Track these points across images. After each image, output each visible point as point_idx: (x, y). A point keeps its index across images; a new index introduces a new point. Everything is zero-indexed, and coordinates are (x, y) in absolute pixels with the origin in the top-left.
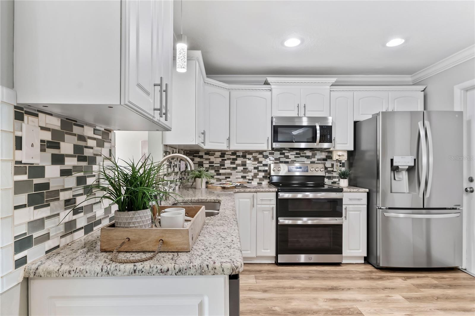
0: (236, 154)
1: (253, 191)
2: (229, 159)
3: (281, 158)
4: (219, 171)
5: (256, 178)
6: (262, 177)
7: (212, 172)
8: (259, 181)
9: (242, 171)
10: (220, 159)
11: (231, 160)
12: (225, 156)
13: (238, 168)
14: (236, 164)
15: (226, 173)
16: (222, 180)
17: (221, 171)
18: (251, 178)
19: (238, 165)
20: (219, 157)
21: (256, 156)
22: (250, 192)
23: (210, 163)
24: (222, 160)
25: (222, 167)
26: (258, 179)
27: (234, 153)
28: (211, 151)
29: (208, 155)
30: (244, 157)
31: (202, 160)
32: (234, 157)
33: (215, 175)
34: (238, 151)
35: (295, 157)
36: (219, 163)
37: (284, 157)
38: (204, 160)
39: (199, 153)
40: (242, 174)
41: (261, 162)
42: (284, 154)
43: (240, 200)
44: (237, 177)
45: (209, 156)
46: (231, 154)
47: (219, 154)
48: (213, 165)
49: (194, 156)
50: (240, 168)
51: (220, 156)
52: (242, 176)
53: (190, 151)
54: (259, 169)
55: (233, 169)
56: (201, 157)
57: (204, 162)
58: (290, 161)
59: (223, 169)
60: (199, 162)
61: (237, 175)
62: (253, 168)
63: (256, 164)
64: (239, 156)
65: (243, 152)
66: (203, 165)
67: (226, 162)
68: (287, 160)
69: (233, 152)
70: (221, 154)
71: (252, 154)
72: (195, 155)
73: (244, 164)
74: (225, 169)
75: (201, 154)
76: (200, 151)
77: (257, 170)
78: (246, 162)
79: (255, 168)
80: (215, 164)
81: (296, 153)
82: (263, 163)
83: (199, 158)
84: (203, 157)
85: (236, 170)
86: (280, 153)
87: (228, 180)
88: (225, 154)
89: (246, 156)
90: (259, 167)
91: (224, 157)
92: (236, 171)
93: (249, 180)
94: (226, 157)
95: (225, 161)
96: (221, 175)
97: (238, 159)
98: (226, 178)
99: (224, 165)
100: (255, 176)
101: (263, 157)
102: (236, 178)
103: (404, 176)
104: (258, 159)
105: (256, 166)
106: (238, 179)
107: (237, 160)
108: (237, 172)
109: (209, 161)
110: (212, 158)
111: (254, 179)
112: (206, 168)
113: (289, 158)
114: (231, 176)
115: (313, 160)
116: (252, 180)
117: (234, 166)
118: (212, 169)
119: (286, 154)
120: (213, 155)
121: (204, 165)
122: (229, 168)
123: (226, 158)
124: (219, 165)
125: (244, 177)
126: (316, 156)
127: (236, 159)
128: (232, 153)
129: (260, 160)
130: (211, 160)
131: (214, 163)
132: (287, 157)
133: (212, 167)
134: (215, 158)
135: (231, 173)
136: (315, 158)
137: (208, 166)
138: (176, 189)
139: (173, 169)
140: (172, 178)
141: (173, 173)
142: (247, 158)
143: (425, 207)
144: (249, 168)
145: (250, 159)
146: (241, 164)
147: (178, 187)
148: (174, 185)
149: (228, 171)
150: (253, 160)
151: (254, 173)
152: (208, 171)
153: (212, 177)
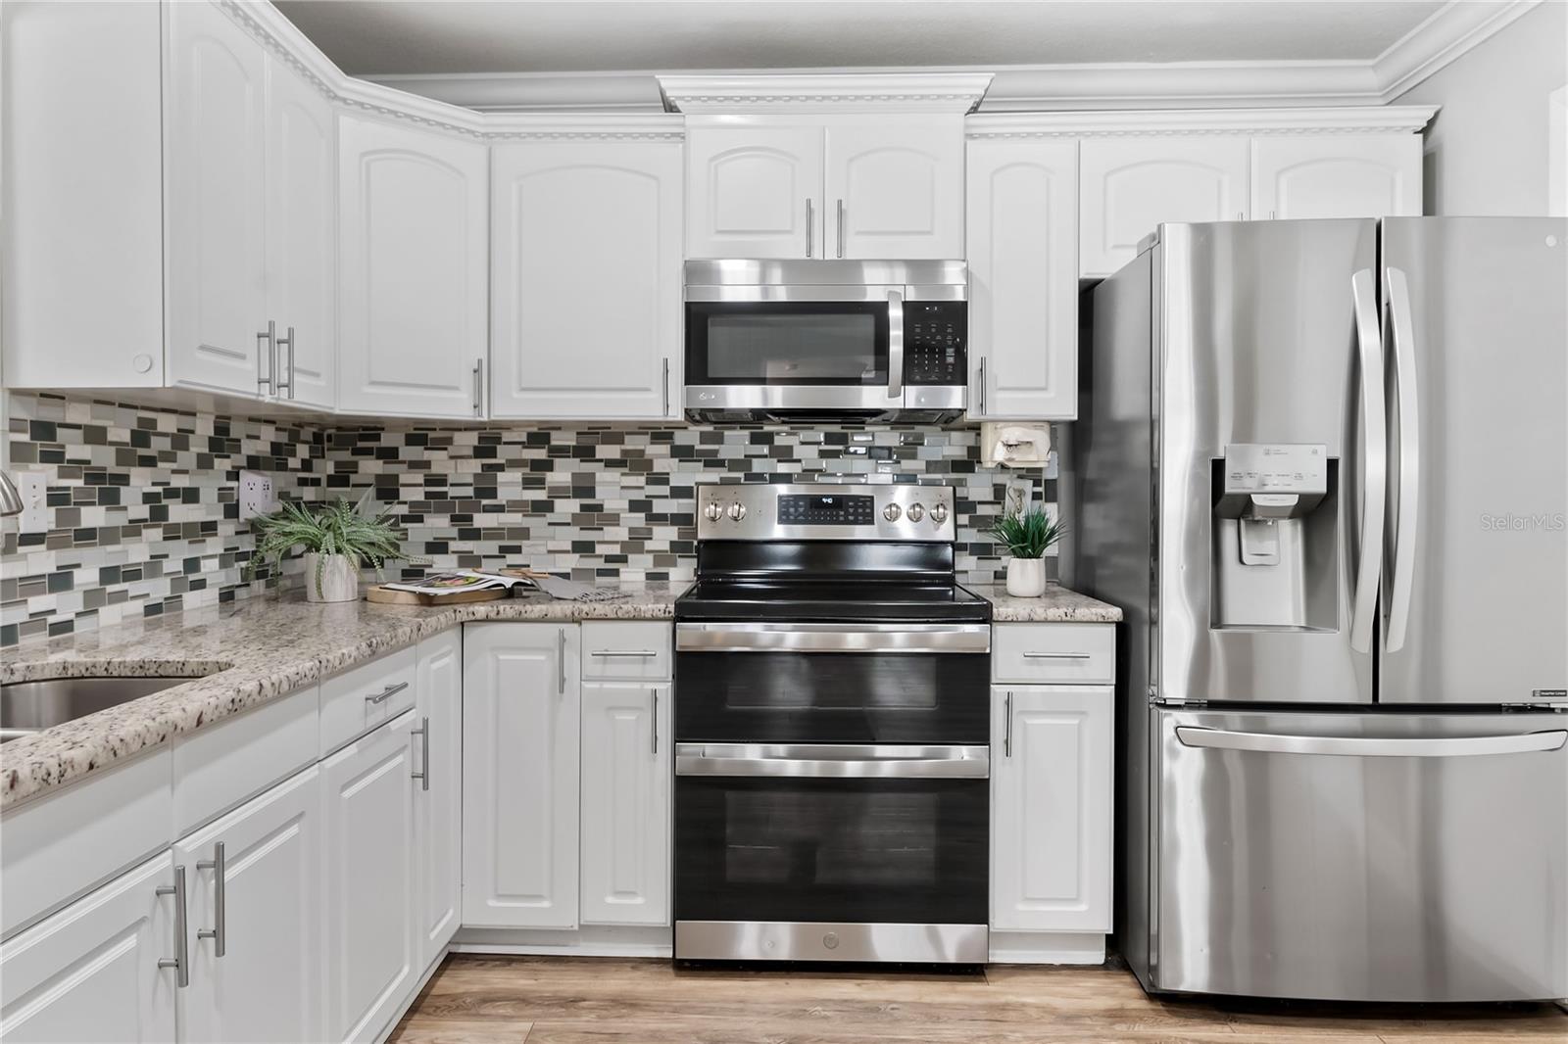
0: (549, 442)
1: (559, 614)
2: (515, 464)
3: (754, 460)
4: (470, 519)
5: (641, 550)
6: (667, 547)
7: (438, 524)
8: (656, 564)
9: (576, 520)
10: (475, 466)
11: (527, 470)
12: (500, 447)
13: (559, 504)
14: (544, 488)
15: (503, 529)
16: (484, 560)
17: (481, 520)
18: (616, 550)
19: (558, 492)
20: (471, 452)
21: (642, 447)
22: (544, 619)
23: (429, 482)
24: (486, 468)
26: (650, 557)
27: (539, 436)
28: (435, 429)
29: (422, 447)
30: (585, 453)
31: (392, 469)
32: (541, 454)
33: (454, 539)
34: (559, 429)
35: (823, 454)
36: (470, 480)
37: (771, 455)
38: (405, 466)
39: (377, 438)
40: (576, 534)
41: (662, 479)
42: (768, 438)
43: (501, 657)
44: (552, 545)
45: (426, 449)
46: (524, 439)
47: (468, 440)
48: (446, 493)
49: (357, 452)
50: (568, 507)
51: (475, 448)
52: (574, 543)
53: (339, 428)
54: (655, 510)
55: (533, 511)
56: (389, 455)
57: (403, 479)
58: (800, 471)
59: (487, 510)
60: (378, 477)
61: (553, 538)
62: (627, 506)
63: (642, 488)
64: (561, 451)
65: (578, 433)
66: (397, 491)
67: (501, 477)
68: (783, 468)
69: (535, 430)
70: (481, 440)
71: (621, 442)
72: (360, 444)
73: (583, 488)
74: (500, 509)
75: (387, 440)
76: (383, 429)
77: (643, 515)
78: (592, 475)
79: (635, 506)
80: (452, 485)
81: (827, 435)
82: (672, 484)
83: (378, 458)
84: (397, 457)
85: (548, 515)
86: (752, 434)
87: (512, 559)
88: (498, 440)
89: (594, 448)
90: (655, 502)
91: (494, 456)
92: (550, 517)
93: (609, 559)
94: (504, 454)
95: (500, 475)
96: (479, 538)
97: (557, 462)
98: (505, 550)
99: (492, 493)
100: (637, 541)
101: (673, 456)
102: (550, 552)
103: (1287, 542)
104: (650, 463)
105: (640, 496)
106: (557, 555)
107: (551, 469)
108: (550, 524)
109: (427, 471)
110: (439, 462)
111: (631, 557)
112: (413, 504)
113: (795, 457)
114: (524, 543)
115: (907, 465)
116: (622, 559)
117: (541, 495)
118: (439, 510)
119: (779, 441)
120: (443, 444)
121: (401, 489)
122: (515, 506)
123: (503, 461)
124: (470, 491)
125: (583, 548)
126: (919, 447)
127: (547, 466)
128: (530, 435)
129: (659, 467)
130: (435, 469)
131: (450, 481)
132: (785, 454)
133: (437, 501)
134: (453, 462)
135: (528, 530)
136: (914, 457)
137: (422, 498)
138: (186, 607)
139: (143, 511)
140: (136, 552)
141: (144, 531)
142: (601, 461)
143: (1380, 701)
144: (605, 507)
145: (610, 464)
146: (571, 485)
147: (211, 595)
148: (158, 589)
149: (514, 519)
150: (626, 470)
151: (631, 530)
152: (420, 519)
153: (437, 547)
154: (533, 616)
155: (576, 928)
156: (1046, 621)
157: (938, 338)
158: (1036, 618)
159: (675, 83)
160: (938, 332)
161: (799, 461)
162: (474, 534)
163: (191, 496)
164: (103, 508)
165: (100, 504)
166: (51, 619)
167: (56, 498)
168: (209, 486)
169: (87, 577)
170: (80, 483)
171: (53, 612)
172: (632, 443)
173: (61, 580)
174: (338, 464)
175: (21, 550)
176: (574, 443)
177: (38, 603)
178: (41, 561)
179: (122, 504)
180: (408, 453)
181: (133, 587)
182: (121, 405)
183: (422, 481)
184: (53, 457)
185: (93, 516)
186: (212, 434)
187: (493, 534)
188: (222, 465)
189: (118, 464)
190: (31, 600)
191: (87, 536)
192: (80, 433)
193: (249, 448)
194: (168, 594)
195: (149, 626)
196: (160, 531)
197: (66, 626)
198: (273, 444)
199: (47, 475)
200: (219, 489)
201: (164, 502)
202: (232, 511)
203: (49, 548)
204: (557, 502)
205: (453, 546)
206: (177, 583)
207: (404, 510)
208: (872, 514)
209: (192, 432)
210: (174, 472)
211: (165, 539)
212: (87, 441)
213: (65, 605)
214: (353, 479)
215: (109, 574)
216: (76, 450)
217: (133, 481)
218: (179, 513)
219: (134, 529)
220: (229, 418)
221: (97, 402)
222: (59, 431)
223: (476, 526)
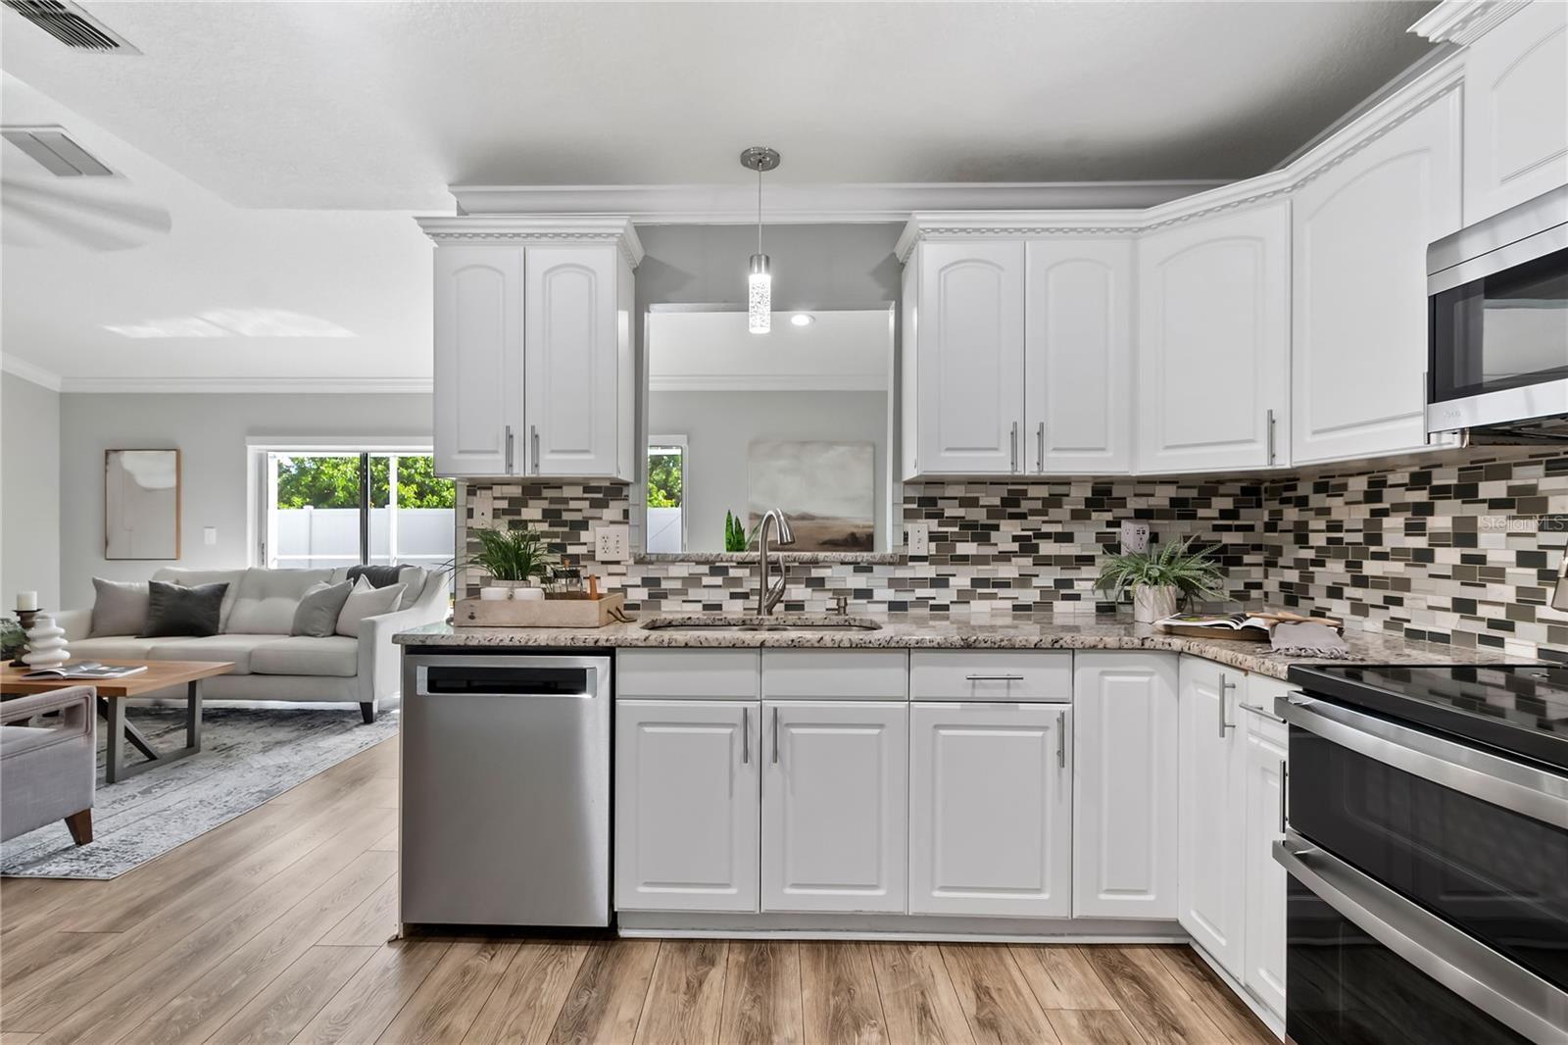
0: (1430, 482)
1: (1224, 658)
2: (1398, 508)
4: (1360, 565)
5: (1530, 617)
7: (1336, 570)
9: (1457, 573)
10: (1363, 512)
11: (1409, 515)
12: (1385, 491)
14: (1424, 535)
15: (1387, 578)
16: (1371, 610)
17: (1371, 568)
18: (1500, 614)
19: (1438, 540)
20: (1361, 498)
21: (1533, 482)
22: (1216, 661)
23: (1329, 528)
24: (1374, 513)
25: (1373, 549)
26: (1544, 627)
27: (1421, 476)
28: (1334, 477)
29: (1324, 495)
30: (1466, 492)
31: (1304, 516)
32: (1421, 496)
33: (1347, 585)
34: (1440, 466)
36: (1361, 526)
38: (1313, 513)
39: (1294, 488)
44: (1433, 601)
45: (1328, 496)
46: (1407, 480)
47: (1359, 485)
48: (1342, 538)
49: (1285, 501)
50: (1448, 557)
51: (1365, 492)
52: (1455, 600)
53: (1273, 481)
54: (1549, 565)
55: (1415, 559)
56: (1302, 503)
57: (1313, 525)
59: (1377, 556)
60: (1296, 523)
61: (1432, 592)
62: (1512, 557)
63: (1533, 535)
64: (1442, 492)
65: (1459, 470)
66: (1307, 536)
67: (1387, 522)
69: (1416, 468)
70: (1371, 484)
71: (1509, 477)
72: (1286, 494)
73: (1464, 535)
74: (1382, 556)
75: (1301, 490)
76: (1298, 479)
77: (1534, 571)
78: (1474, 519)
79: (1524, 559)
80: (1347, 531)
83: (1296, 506)
84: (1307, 505)
85: (1429, 565)
87: (1395, 611)
88: (1383, 484)
89: (1476, 486)
90: (1551, 554)
91: (1380, 500)
92: (1431, 568)
93: (1493, 624)
94: (1390, 497)
95: (1385, 520)
96: (1366, 586)
97: (1439, 504)
98: (1388, 601)
99: (1376, 539)
100: (1525, 605)
102: (1430, 608)
104: (1543, 503)
105: (1530, 545)
106: (1437, 612)
107: (1431, 513)
108: (1431, 576)
109: (1328, 518)
110: (1336, 503)
111: (1519, 625)
112: (1319, 549)
114: (1406, 595)
116: (1508, 626)
117: (1421, 543)
118: (1338, 556)
120: (1340, 491)
121: (1311, 535)
122: (1398, 553)
123: (1388, 506)
124: (1359, 538)
125: (1464, 607)
127: (1426, 509)
128: (1412, 475)
129: (1555, 507)
130: (1335, 516)
131: (1345, 527)
133: (1336, 546)
134: (1347, 507)
135: (1409, 580)
137: (1323, 543)
138: (1055, 610)
139: (1015, 547)
140: (1007, 571)
141: (1013, 559)
142: (1483, 501)
144: (1488, 559)
145: (1495, 504)
146: (1451, 531)
147: (1087, 606)
148: (1030, 596)
149: (1395, 568)
150: (1514, 512)
151: (1520, 590)
152: (1322, 564)
153: (1335, 592)
154: (1208, 655)
162: (1361, 581)
163: (1066, 538)
164: (975, 544)
165: (973, 541)
166: (931, 602)
167: (933, 537)
168: (1086, 532)
169: (962, 579)
170: (956, 529)
171: (934, 598)
172: (1524, 477)
173: (941, 582)
174: (1272, 513)
175: (910, 564)
176: (1455, 482)
177: (921, 592)
178: (927, 571)
179: (992, 542)
180: (1317, 500)
181: (1002, 592)
182: (991, 484)
183: (1324, 527)
184: (939, 515)
185: (965, 548)
186: (1090, 495)
187: (1379, 582)
188: (1100, 518)
189: (988, 518)
190: (917, 590)
191: (964, 559)
192: (957, 501)
193: (1134, 504)
194: (1038, 600)
195: (1015, 618)
196: (1031, 559)
197: (946, 608)
198: (1171, 499)
199: (933, 525)
200: (1097, 533)
201: (1034, 541)
202: (1112, 547)
203: (930, 564)
204: (1438, 551)
205: (1349, 592)
206: (1044, 591)
207: (1310, 554)
209: (1068, 495)
210: (1044, 522)
211: (1034, 565)
212: (960, 506)
213: (943, 596)
214: (1281, 525)
215: (977, 582)
216: (952, 511)
217: (1001, 528)
218: (1047, 548)
219: (1005, 557)
220: (1112, 483)
221: (969, 483)
222: (939, 502)
223: (1365, 573)
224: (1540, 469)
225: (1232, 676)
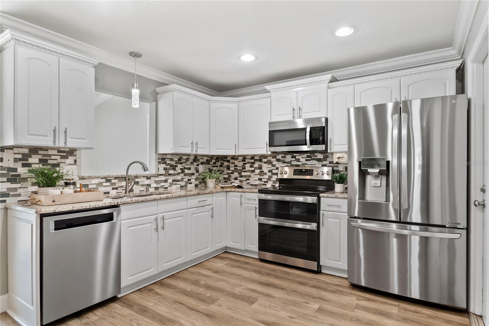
0: (254, 158)
1: (241, 191)
2: (248, 163)
3: (292, 162)
4: (241, 173)
5: (270, 180)
6: (275, 180)
7: (236, 174)
8: (273, 183)
9: (259, 174)
10: (242, 163)
11: (251, 164)
12: (246, 160)
13: (256, 171)
16: (243, 182)
17: (243, 174)
18: (266, 180)
19: (256, 168)
20: (241, 161)
21: (271, 159)
22: (238, 192)
23: (235, 166)
24: (244, 163)
25: (244, 170)
26: (272, 182)
27: (253, 157)
30: (260, 160)
31: (229, 164)
32: (253, 161)
34: (256, 156)
35: (306, 160)
36: (241, 166)
37: (295, 161)
38: (231, 163)
39: (227, 158)
40: (259, 177)
41: (274, 166)
42: (295, 157)
43: (233, 198)
45: (234, 160)
46: (250, 158)
47: (241, 158)
48: (237, 168)
49: (224, 161)
50: (257, 171)
51: (242, 160)
52: (259, 178)
53: (221, 157)
54: (273, 172)
55: (252, 172)
56: (228, 161)
57: (231, 166)
58: (301, 164)
59: (244, 172)
60: (227, 165)
61: (255, 177)
62: (268, 171)
63: (271, 168)
64: (256, 160)
65: (259, 157)
66: (230, 168)
68: (298, 163)
69: (252, 156)
70: (243, 158)
71: (267, 158)
72: (224, 159)
73: (260, 168)
74: (246, 172)
75: (228, 159)
77: (271, 173)
78: (262, 165)
79: (269, 171)
80: (239, 167)
81: (307, 156)
82: (276, 167)
83: (227, 162)
84: (230, 162)
85: (254, 173)
86: (292, 156)
87: (248, 181)
88: (246, 158)
89: (262, 160)
90: (273, 170)
91: (245, 161)
92: (255, 173)
93: (265, 182)
94: (247, 161)
95: (246, 165)
96: (242, 177)
97: (256, 162)
98: (247, 180)
99: (245, 168)
100: (270, 178)
101: (276, 161)
102: (255, 180)
105: (270, 169)
106: (256, 181)
107: (255, 164)
108: (255, 175)
109: (234, 164)
110: (236, 162)
111: (269, 182)
112: (232, 171)
113: (300, 161)
114: (250, 178)
115: (325, 162)
116: (267, 182)
117: (253, 169)
118: (236, 172)
119: (297, 157)
120: (237, 159)
121: (231, 168)
122: (248, 171)
124: (241, 168)
125: (260, 179)
126: (328, 158)
127: (254, 163)
128: (251, 157)
129: (273, 163)
130: (236, 164)
131: (238, 166)
132: (298, 160)
133: (236, 170)
134: (238, 162)
135: (251, 176)
136: (326, 160)
137: (233, 169)
138: (188, 187)
139: (180, 171)
140: (179, 177)
141: (180, 174)
142: (263, 162)
143: (402, 220)
144: (264, 171)
145: (265, 163)
146: (258, 167)
147: (193, 185)
148: (183, 184)
149: (248, 174)
150: (268, 164)
151: (269, 176)
152: (233, 173)
153: (236, 179)
154: (236, 191)
155: (244, 250)
156: (331, 197)
157: (318, 134)
158: (329, 197)
159: (268, 87)
160: (318, 133)
161: (301, 162)
162: (241, 176)
163: (189, 169)
164: (173, 171)
165: (173, 170)
166: (164, 187)
167: (165, 169)
168: (193, 167)
169: (170, 181)
170: (169, 167)
171: (164, 186)
172: (269, 158)
173: (166, 181)
174: (221, 163)
175: (160, 176)
176: (258, 159)
177: (162, 184)
178: (163, 178)
179: (176, 170)
180: (232, 161)
181: (178, 183)
182: (176, 155)
183: (233, 166)
184: (165, 163)
185: (171, 172)
186: (193, 158)
187: (245, 176)
188: (196, 164)
189: (176, 164)
190: (161, 184)
191: (170, 175)
192: (169, 159)
193: (201, 161)
194: (185, 184)
195: (181, 189)
196: (183, 174)
197: (167, 188)
198: (206, 160)
199: (164, 166)
200: (195, 168)
201: (184, 170)
202: (197, 171)
203: (164, 176)
204: (256, 170)
205: (239, 178)
206: (186, 182)
207: (231, 172)
208: (313, 173)
209: (190, 158)
210: (186, 165)
211: (184, 176)
212: (170, 161)
213: (167, 185)
214: (223, 166)
215: (174, 181)
216: (169, 162)
217: (178, 166)
218: (187, 171)
219: (178, 174)
220: (197, 156)
221: (172, 155)
222: (166, 159)
223: (242, 175)
224: (272, 157)
225: (243, 194)
